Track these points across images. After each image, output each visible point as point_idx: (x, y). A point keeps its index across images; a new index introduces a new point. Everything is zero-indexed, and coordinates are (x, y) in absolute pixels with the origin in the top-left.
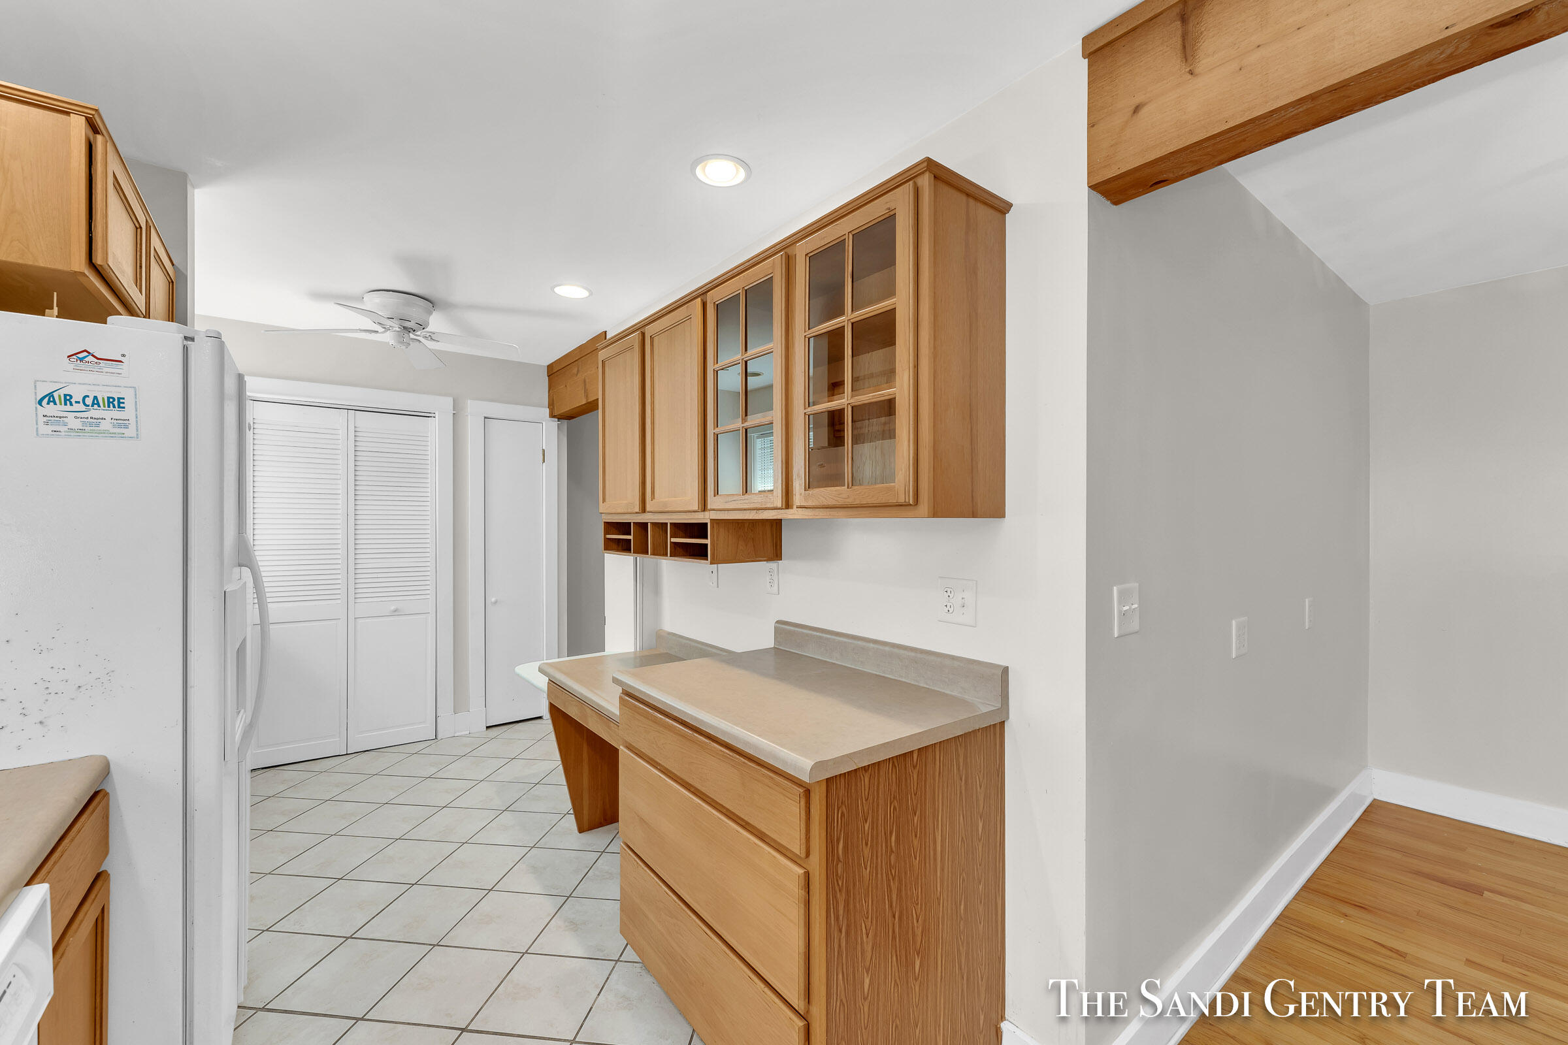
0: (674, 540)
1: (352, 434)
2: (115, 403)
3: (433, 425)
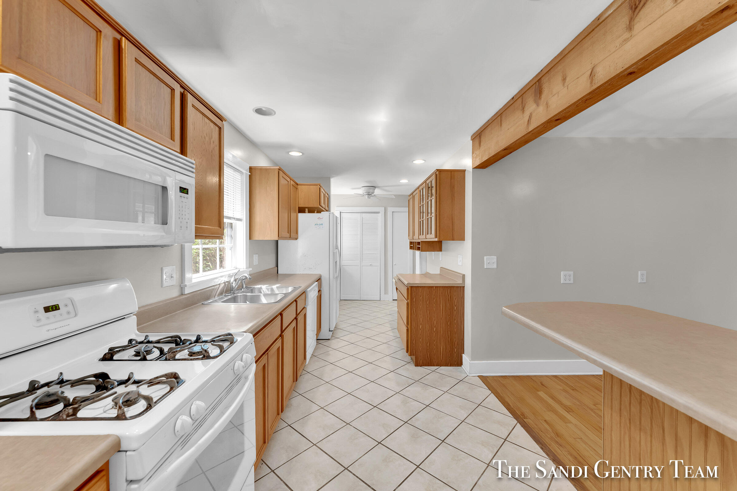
0: (418, 246)
1: (361, 218)
2: (322, 224)
3: (380, 214)
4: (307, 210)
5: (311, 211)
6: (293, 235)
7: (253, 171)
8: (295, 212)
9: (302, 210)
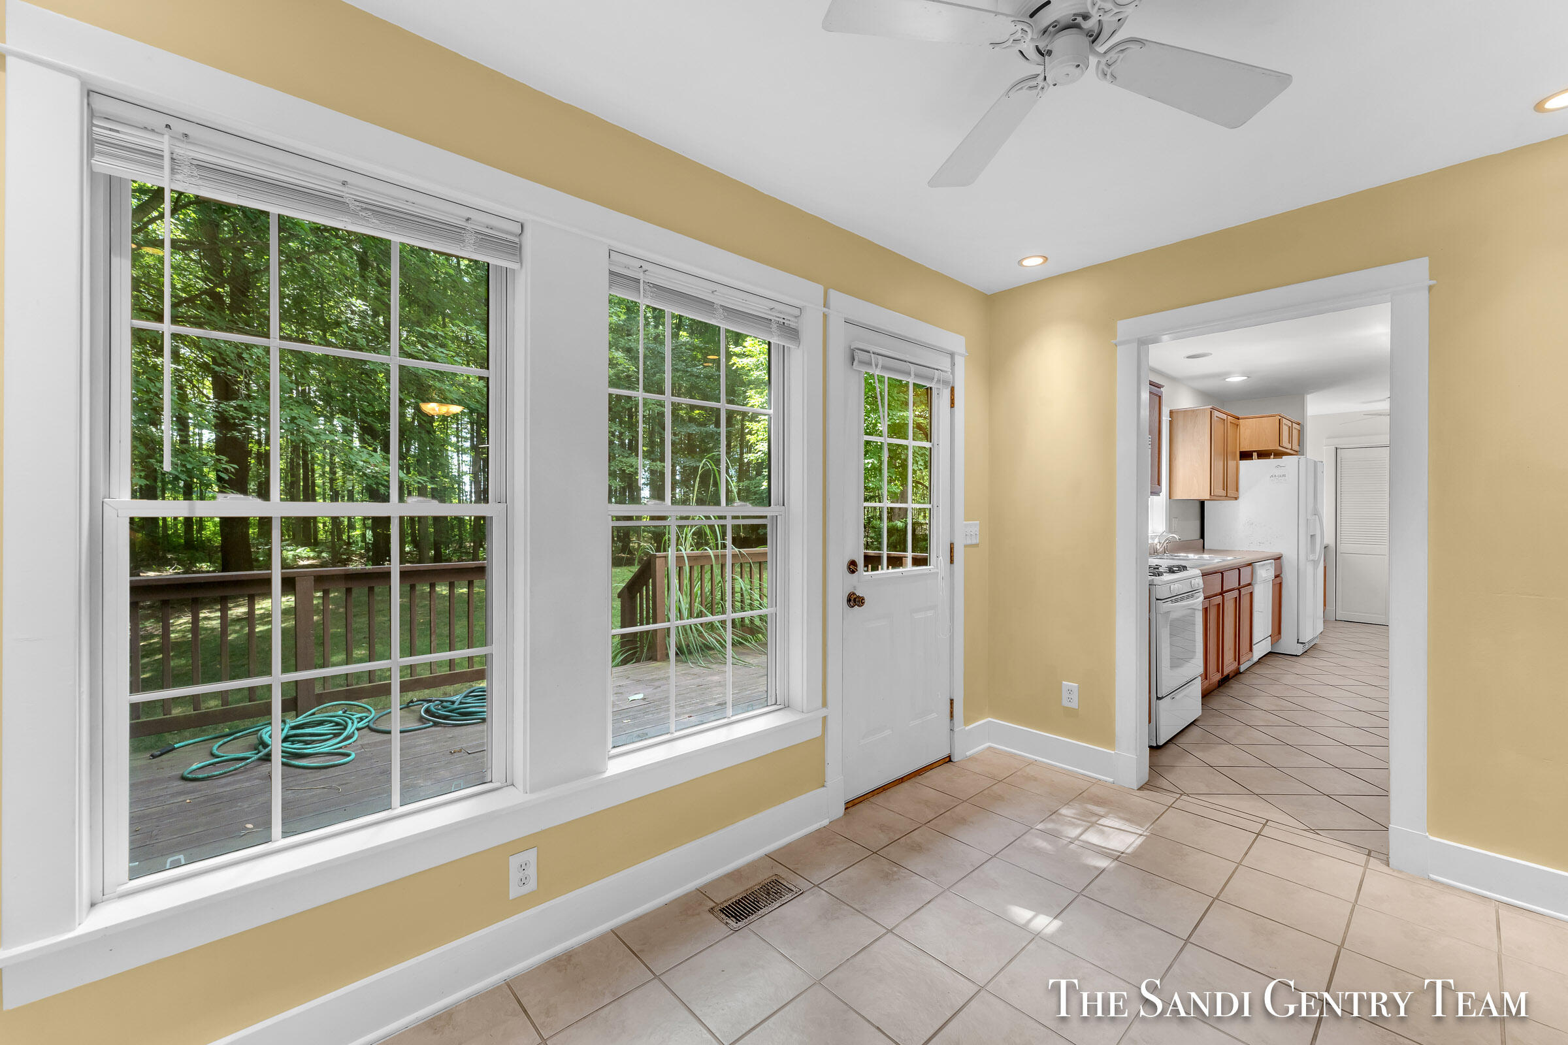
4: (1255, 455)
5: (1263, 455)
6: (1231, 493)
7: (1174, 415)
8: (1234, 459)
9: (1246, 456)
